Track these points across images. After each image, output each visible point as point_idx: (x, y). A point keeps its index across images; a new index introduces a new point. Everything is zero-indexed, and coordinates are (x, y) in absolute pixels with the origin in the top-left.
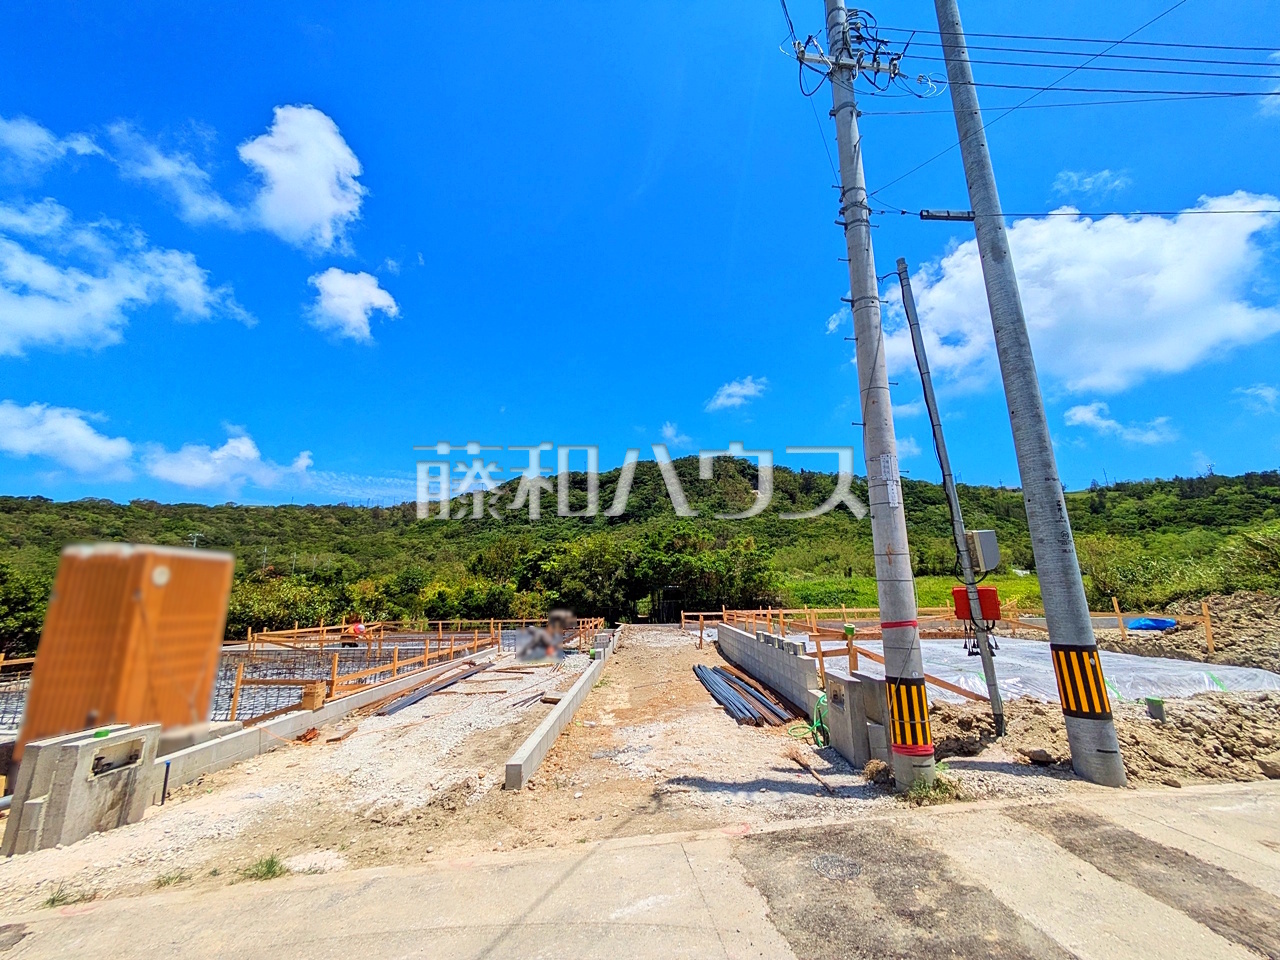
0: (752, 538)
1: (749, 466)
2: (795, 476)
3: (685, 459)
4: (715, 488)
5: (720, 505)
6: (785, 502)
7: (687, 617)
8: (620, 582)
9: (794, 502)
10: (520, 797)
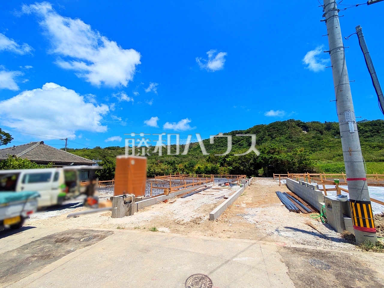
0: (304, 148)
1: (301, 123)
2: (322, 125)
3: (275, 123)
4: (287, 132)
5: (289, 138)
6: (318, 135)
7: (275, 176)
8: (251, 164)
9: (322, 134)
10: (213, 223)
